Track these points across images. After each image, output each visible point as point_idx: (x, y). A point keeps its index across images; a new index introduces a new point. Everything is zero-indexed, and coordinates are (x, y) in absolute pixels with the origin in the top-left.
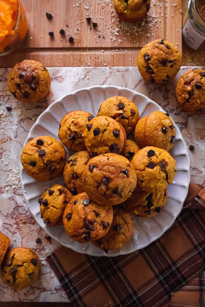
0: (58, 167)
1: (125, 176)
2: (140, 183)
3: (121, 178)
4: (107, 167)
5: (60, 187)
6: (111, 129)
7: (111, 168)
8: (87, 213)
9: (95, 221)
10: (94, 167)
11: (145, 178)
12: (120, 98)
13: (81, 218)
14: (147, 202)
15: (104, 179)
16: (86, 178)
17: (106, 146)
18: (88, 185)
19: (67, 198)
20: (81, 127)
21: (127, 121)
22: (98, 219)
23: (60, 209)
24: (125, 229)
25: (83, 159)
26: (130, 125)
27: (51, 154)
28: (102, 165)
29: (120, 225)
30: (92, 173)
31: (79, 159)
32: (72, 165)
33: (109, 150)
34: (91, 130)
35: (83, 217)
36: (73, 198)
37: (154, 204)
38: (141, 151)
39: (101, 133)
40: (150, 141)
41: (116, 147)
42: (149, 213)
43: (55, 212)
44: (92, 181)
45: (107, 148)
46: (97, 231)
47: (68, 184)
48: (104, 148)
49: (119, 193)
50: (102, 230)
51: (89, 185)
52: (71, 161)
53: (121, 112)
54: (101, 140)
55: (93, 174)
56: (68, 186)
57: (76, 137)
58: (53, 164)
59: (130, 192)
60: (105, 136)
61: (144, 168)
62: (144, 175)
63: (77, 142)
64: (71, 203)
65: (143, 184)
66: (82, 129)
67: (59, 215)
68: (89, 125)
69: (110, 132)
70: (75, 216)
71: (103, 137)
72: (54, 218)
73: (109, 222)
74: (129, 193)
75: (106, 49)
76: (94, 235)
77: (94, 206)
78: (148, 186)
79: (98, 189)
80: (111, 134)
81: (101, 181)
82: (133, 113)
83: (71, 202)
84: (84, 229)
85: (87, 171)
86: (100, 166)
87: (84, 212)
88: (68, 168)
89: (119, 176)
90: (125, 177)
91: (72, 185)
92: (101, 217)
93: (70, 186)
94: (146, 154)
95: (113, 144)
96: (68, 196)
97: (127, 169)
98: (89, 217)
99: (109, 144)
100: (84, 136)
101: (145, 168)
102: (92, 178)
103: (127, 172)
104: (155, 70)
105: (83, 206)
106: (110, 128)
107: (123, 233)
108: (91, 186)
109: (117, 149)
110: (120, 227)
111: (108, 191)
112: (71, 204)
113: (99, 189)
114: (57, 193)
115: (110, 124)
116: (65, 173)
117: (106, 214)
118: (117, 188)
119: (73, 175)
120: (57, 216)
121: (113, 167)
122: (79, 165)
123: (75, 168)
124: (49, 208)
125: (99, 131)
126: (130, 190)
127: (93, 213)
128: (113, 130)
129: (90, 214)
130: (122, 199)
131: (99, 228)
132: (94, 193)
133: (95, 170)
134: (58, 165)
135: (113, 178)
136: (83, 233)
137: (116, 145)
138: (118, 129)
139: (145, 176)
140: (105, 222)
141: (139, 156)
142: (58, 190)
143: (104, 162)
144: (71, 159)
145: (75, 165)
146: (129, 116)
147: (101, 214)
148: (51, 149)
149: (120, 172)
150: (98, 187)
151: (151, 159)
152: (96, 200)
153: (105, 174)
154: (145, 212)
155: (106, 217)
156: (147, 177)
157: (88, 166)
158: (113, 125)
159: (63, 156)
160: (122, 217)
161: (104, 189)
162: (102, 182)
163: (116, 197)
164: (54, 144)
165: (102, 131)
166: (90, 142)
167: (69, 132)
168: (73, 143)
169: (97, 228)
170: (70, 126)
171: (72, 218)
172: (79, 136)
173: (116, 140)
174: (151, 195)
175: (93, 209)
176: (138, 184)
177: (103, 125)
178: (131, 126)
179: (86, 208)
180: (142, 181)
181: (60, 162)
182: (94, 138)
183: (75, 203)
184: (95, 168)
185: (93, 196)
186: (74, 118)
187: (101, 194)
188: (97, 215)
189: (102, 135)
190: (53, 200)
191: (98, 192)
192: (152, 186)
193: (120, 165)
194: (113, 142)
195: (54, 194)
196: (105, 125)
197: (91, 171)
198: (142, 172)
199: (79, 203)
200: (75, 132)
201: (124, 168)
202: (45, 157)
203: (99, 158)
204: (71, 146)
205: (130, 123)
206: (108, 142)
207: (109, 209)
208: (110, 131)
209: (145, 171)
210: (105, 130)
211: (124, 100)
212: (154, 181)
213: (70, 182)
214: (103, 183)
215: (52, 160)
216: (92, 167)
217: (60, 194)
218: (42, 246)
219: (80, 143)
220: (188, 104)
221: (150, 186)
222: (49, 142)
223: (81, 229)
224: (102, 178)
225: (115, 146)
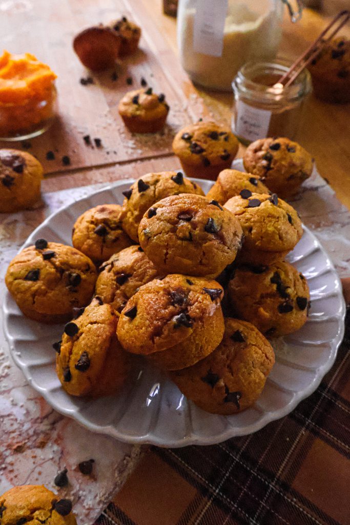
0: (83, 276)
1: (217, 207)
3: (211, 209)
4: (180, 200)
6: (167, 177)
9: (189, 290)
11: (252, 220)
13: (157, 292)
14: (275, 286)
18: (155, 235)
20: (112, 212)
22: (195, 288)
23: (107, 322)
24: (256, 339)
27: (66, 255)
28: (170, 201)
32: (111, 268)
35: (162, 286)
39: (152, 185)
44: (161, 224)
46: (199, 302)
49: (217, 233)
54: (154, 194)
57: (107, 228)
58: (72, 270)
60: (161, 186)
61: (243, 211)
62: (249, 217)
63: (112, 236)
65: (254, 231)
66: (115, 214)
69: (166, 181)
71: (157, 190)
75: (122, 163)
78: (264, 231)
79: (175, 232)
80: (169, 182)
81: (178, 217)
84: (171, 306)
86: (166, 204)
88: (105, 277)
89: (207, 206)
91: (119, 300)
92: (197, 285)
94: (239, 199)
98: (174, 284)
101: (246, 209)
102: (158, 222)
104: (204, 146)
106: (163, 178)
107: (256, 345)
108: (160, 233)
111: (195, 229)
113: (177, 230)
117: (207, 282)
124: (82, 334)
126: (236, 232)
128: (170, 178)
130: (227, 248)
131: (201, 298)
132: (171, 244)
134: (83, 273)
135: (196, 209)
136: (172, 315)
139: (252, 218)
140: (210, 289)
144: (107, 263)
147: (196, 283)
148: (65, 250)
149: (206, 203)
150: (174, 230)
151: (250, 199)
161: (188, 226)
162: (180, 219)
163: (213, 239)
165: (153, 183)
166: (136, 209)
167: (91, 226)
168: (104, 241)
169: (198, 297)
170: (93, 217)
172: (113, 225)
173: (180, 186)
174: (277, 275)
180: (250, 229)
181: (87, 271)
184: (159, 208)
187: (182, 239)
188: (191, 283)
189: (154, 187)
190: (88, 315)
191: (177, 237)
192: (271, 229)
198: (244, 215)
200: (105, 221)
202: (56, 258)
204: (102, 250)
206: (168, 193)
209: (248, 212)
213: (113, 297)
214: (183, 220)
215: (71, 263)
219: (117, 239)
220: (271, 172)
221: (267, 230)
223: (166, 308)
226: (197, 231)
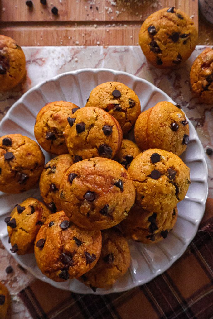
0: (31, 175)
1: (118, 189)
2: (139, 199)
3: (112, 193)
4: (92, 176)
5: (33, 202)
6: (101, 123)
7: (99, 179)
8: (64, 240)
9: (75, 252)
10: (75, 176)
11: (147, 192)
12: (114, 84)
13: (55, 247)
14: (149, 224)
15: (88, 193)
16: (64, 191)
17: (93, 148)
18: (66, 202)
19: (42, 218)
20: (61, 122)
21: (123, 114)
22: (80, 250)
23: (31, 232)
24: (119, 260)
25: (64, 165)
26: (128, 120)
27: (21, 157)
28: (85, 174)
29: (112, 254)
30: (71, 185)
31: (58, 165)
32: (50, 173)
33: (98, 153)
34: (73, 126)
35: (59, 246)
36: (49, 218)
37: (159, 226)
38: (141, 155)
39: (87, 129)
40: (154, 141)
41: (107, 149)
42: (152, 239)
43: (25, 236)
44: (72, 196)
45: (95, 150)
46: (78, 266)
47: (45, 198)
48: (91, 150)
49: (109, 214)
50: (85, 264)
51: (68, 202)
52: (49, 167)
53: (116, 102)
54: (86, 139)
55: (73, 186)
56: (45, 201)
57: (56, 135)
58: (24, 171)
59: (126, 211)
60: (92, 134)
61: (145, 178)
62: (145, 187)
63: (57, 142)
64: (46, 225)
65: (144, 200)
66: (63, 125)
67: (30, 241)
68: (72, 119)
69: (99, 129)
70: (49, 244)
71: (89, 135)
72: (24, 245)
73: (94, 253)
74: (123, 213)
75: (100, 23)
76: (74, 272)
77: (75, 230)
78: (151, 203)
79: (79, 208)
80: (100, 131)
81: (84, 196)
82: (133, 104)
83: (46, 223)
84: (60, 263)
85: (64, 182)
86: (83, 175)
87: (60, 239)
88: (45, 177)
89: (110, 190)
90: (118, 192)
91: (50, 200)
92: (84, 247)
93: (48, 201)
94: (149, 159)
95: (103, 145)
96: (43, 214)
97: (121, 179)
98: (67, 247)
99: (98, 145)
100: (65, 134)
101: (147, 178)
102: (71, 193)
103: (120, 184)
105: (60, 230)
106: (98, 123)
107: (116, 266)
108: (70, 202)
109: (108, 151)
110: (112, 257)
111: (93, 211)
112: (46, 227)
113: (81, 207)
114: (28, 210)
115: (99, 117)
116: (41, 184)
117: (92, 242)
118: (106, 207)
119: (51, 186)
120: (27, 242)
121: (101, 177)
122: (58, 173)
123: (53, 176)
124: (17, 231)
125: (84, 126)
126: (125, 209)
127: (73, 241)
128: (103, 126)
129: (69, 242)
130: (113, 222)
131: (80, 262)
132: (74, 213)
133: (76, 180)
134: (31, 172)
135: (101, 192)
136: (58, 269)
137: (107, 146)
138: (111, 124)
139: (146, 190)
140: (89, 254)
141: (139, 162)
142: (30, 207)
143: (89, 170)
144: (50, 165)
145: (54, 172)
146: (127, 108)
147: (84, 242)
148: (22, 151)
149: (111, 183)
150: (79, 205)
151: (156, 166)
152: (77, 223)
153: (90, 186)
154: (147, 237)
155: (91, 247)
156: (149, 191)
157: (67, 175)
158: (103, 118)
159: (39, 161)
160: (115, 243)
161: (88, 208)
162: (85, 198)
163: (104, 219)
164: (27, 144)
165: (89, 126)
166: (72, 142)
167: (46, 129)
168: (52, 143)
169: (78, 262)
170: (48, 121)
171: (44, 246)
172: (59, 134)
173: (107, 138)
174: (155, 215)
175: (73, 235)
176: (136, 201)
177: (89, 119)
178: (130, 121)
179: (63, 234)
180: (143, 197)
181: (35, 168)
182: (77, 136)
183: (50, 225)
184: (76, 178)
185: (72, 217)
186: (54, 111)
187: (83, 214)
188: (79, 243)
189: (88, 132)
190: (22, 220)
191: (79, 212)
192: (156, 203)
193: (111, 173)
194: (104, 142)
195: (24, 211)
196: (92, 118)
197: (71, 182)
198: (143, 184)
199: (55, 225)
200: (55, 129)
201: (116, 178)
202: (13, 162)
203: (82, 164)
204: (50, 148)
205: (128, 117)
206: (96, 142)
207: (97, 235)
208: (99, 127)
209: (147, 183)
210: (92, 125)
211: (121, 86)
212: (159, 197)
213: (47, 195)
214: (87, 200)
215: (23, 166)
216: (71, 177)
217: (33, 212)
218: (13, 277)
219: (61, 144)
221: (154, 204)
222: (20, 142)
223: (56, 263)
224: (85, 193)
225: (105, 147)
226: (94, 213)
